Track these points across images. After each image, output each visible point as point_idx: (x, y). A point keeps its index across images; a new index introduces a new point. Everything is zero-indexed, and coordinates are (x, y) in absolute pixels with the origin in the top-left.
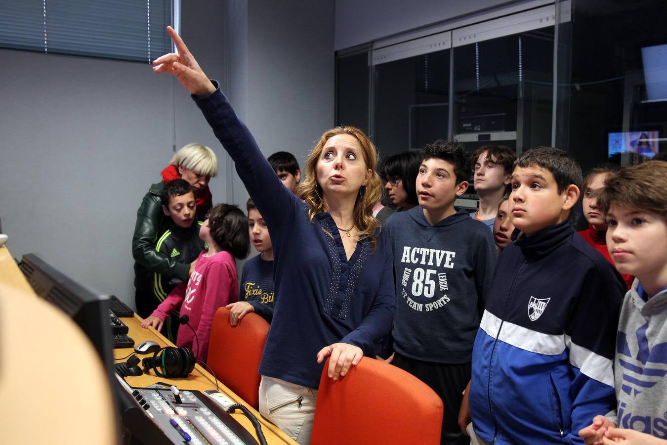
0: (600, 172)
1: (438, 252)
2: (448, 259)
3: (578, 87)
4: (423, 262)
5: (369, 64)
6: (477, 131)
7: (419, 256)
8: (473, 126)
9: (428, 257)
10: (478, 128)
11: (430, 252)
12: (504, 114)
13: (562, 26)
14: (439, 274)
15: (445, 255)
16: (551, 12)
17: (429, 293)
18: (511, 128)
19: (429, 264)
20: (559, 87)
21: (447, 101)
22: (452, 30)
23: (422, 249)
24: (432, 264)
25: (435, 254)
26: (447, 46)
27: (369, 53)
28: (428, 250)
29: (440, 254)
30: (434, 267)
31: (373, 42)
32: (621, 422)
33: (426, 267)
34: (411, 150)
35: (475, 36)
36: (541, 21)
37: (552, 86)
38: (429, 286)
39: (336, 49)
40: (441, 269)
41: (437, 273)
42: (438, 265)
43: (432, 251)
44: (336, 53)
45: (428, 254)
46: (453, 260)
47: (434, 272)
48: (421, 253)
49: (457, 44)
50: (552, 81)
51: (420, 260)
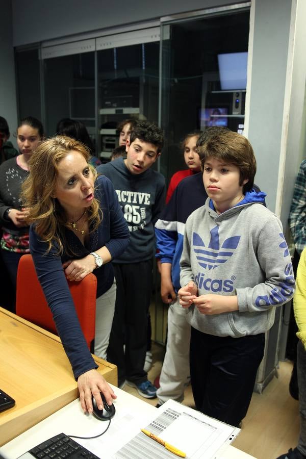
0: (192, 136)
1: (139, 194)
2: (147, 199)
3: (176, 80)
4: (129, 201)
5: (39, 58)
6: (114, 107)
7: (126, 197)
8: (112, 104)
9: (132, 198)
10: (115, 105)
11: (134, 195)
12: (131, 96)
13: (165, 42)
14: (141, 209)
15: (145, 196)
16: (157, 31)
17: (137, 220)
18: (136, 105)
19: (133, 202)
20: (162, 80)
21: (94, 85)
22: (95, 38)
23: (128, 192)
24: (136, 202)
25: (138, 196)
26: (93, 49)
27: (39, 50)
28: (132, 193)
29: (141, 195)
30: (137, 204)
31: (41, 42)
32: (203, 285)
33: (132, 204)
34: (71, 118)
35: (111, 44)
36: (152, 37)
37: (158, 79)
38: (137, 216)
39: (14, 45)
40: (142, 205)
41: (140, 208)
42: (141, 202)
43: (136, 194)
44: (15, 48)
45: (132, 195)
46: (149, 199)
47: (138, 207)
48: (127, 195)
49: (99, 48)
50: (158, 76)
51: (127, 200)
